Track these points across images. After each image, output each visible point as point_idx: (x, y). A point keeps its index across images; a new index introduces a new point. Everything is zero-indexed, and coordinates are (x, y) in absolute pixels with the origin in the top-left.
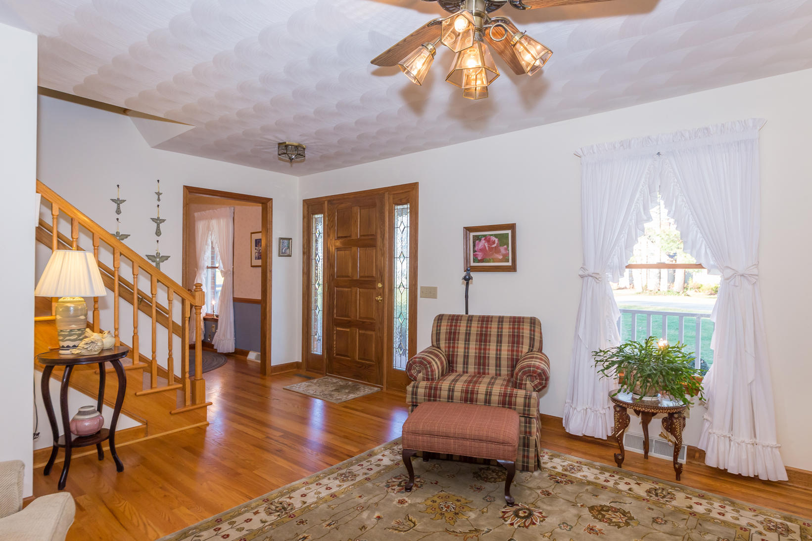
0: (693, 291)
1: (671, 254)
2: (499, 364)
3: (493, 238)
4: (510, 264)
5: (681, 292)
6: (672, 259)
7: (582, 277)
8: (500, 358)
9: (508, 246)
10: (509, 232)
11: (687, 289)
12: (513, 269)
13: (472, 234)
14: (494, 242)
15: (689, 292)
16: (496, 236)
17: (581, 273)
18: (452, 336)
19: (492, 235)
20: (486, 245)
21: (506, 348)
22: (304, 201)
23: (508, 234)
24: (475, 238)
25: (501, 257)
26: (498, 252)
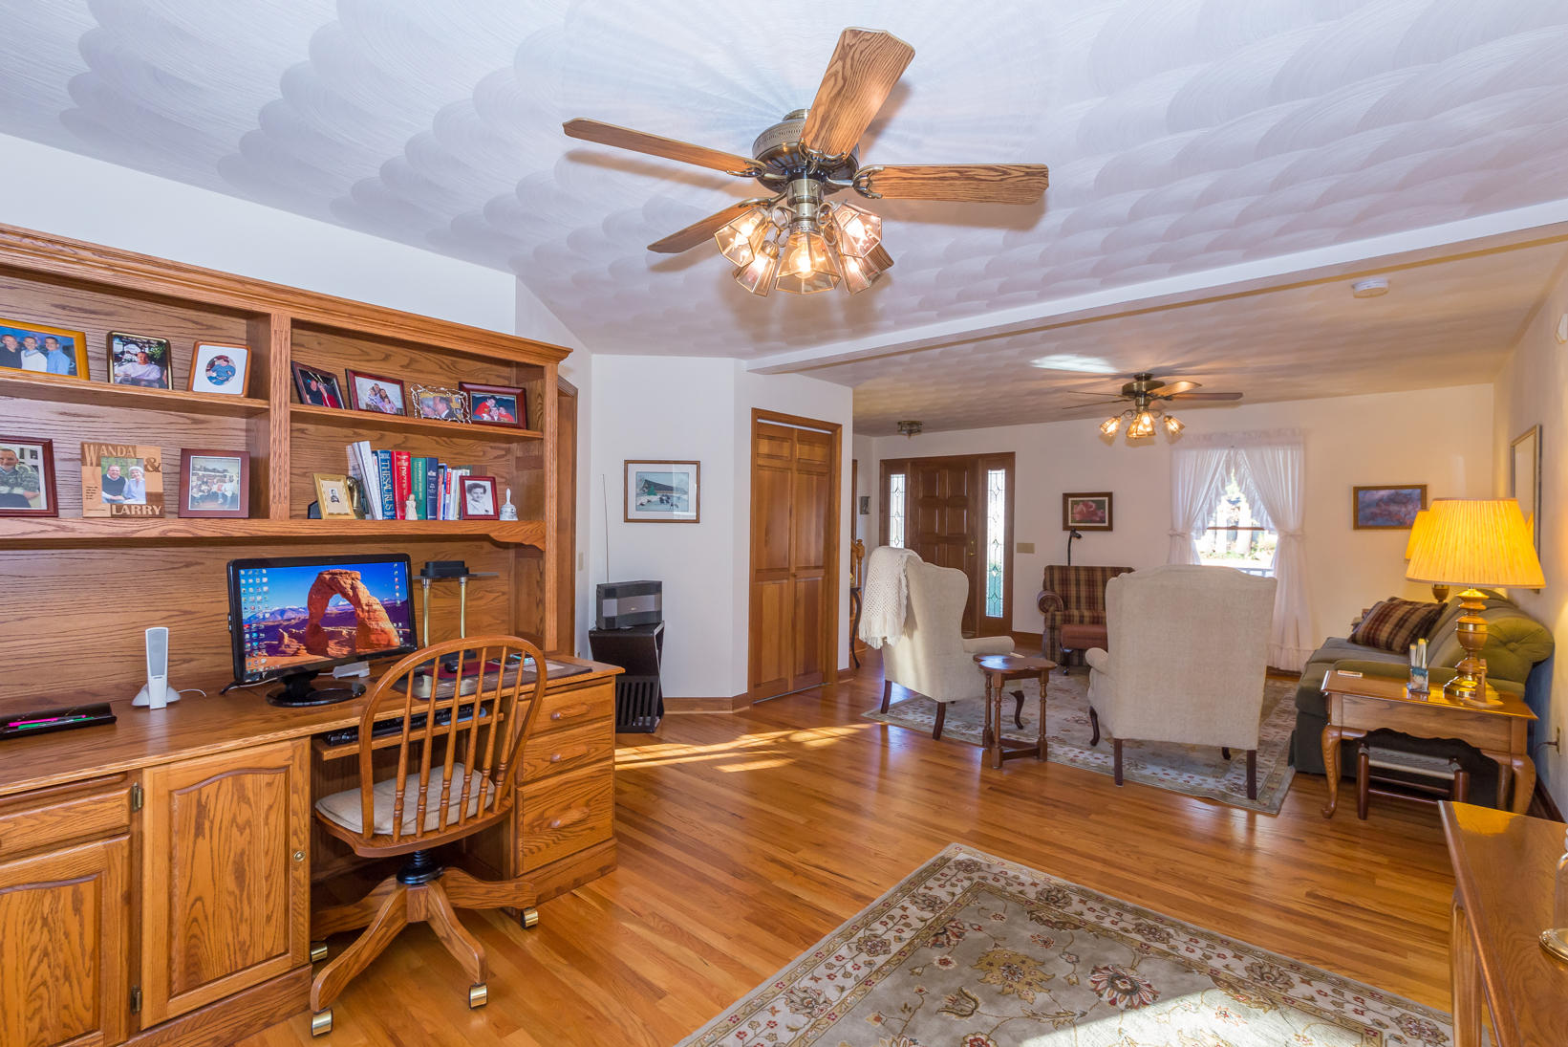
0: (1264, 552)
1: (1233, 500)
3: (1091, 503)
4: (1106, 524)
5: (1246, 556)
6: (1234, 507)
7: (1171, 536)
10: (1106, 499)
11: (1255, 550)
12: (1110, 528)
13: (1070, 499)
14: (1091, 507)
15: (1257, 554)
16: (1092, 501)
17: (1171, 532)
18: (1064, 582)
20: (1084, 509)
22: (882, 461)
23: (1104, 501)
24: (1074, 503)
25: (1098, 519)
26: (1096, 514)
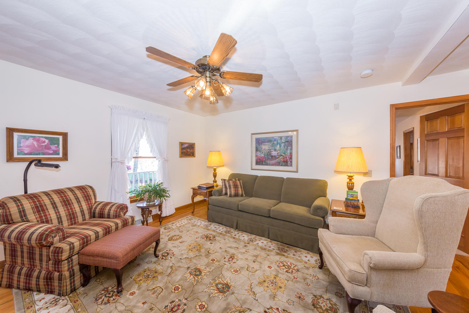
2: (84, 214)
3: (44, 139)
8: (83, 211)
9: (58, 145)
13: (16, 134)
14: (42, 142)
16: (46, 138)
18: (40, 209)
19: (42, 137)
20: (35, 143)
21: (85, 204)
23: (58, 139)
24: (20, 137)
25: (52, 152)
26: (49, 148)
